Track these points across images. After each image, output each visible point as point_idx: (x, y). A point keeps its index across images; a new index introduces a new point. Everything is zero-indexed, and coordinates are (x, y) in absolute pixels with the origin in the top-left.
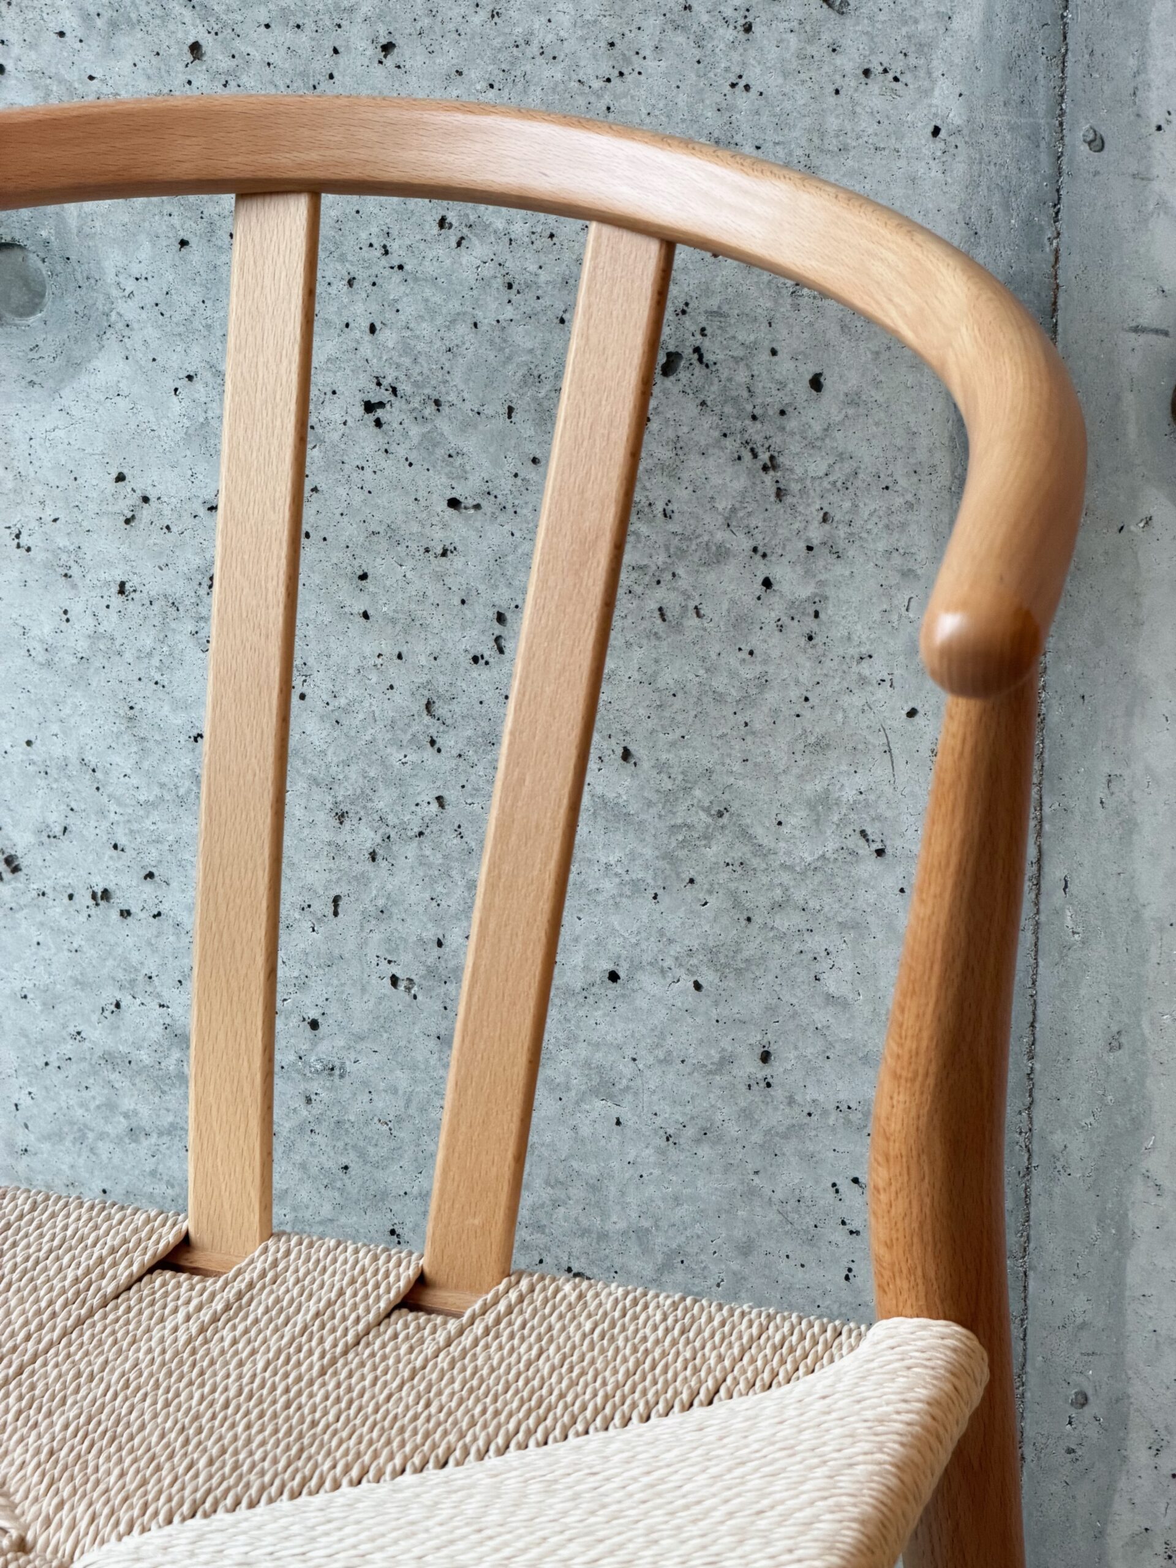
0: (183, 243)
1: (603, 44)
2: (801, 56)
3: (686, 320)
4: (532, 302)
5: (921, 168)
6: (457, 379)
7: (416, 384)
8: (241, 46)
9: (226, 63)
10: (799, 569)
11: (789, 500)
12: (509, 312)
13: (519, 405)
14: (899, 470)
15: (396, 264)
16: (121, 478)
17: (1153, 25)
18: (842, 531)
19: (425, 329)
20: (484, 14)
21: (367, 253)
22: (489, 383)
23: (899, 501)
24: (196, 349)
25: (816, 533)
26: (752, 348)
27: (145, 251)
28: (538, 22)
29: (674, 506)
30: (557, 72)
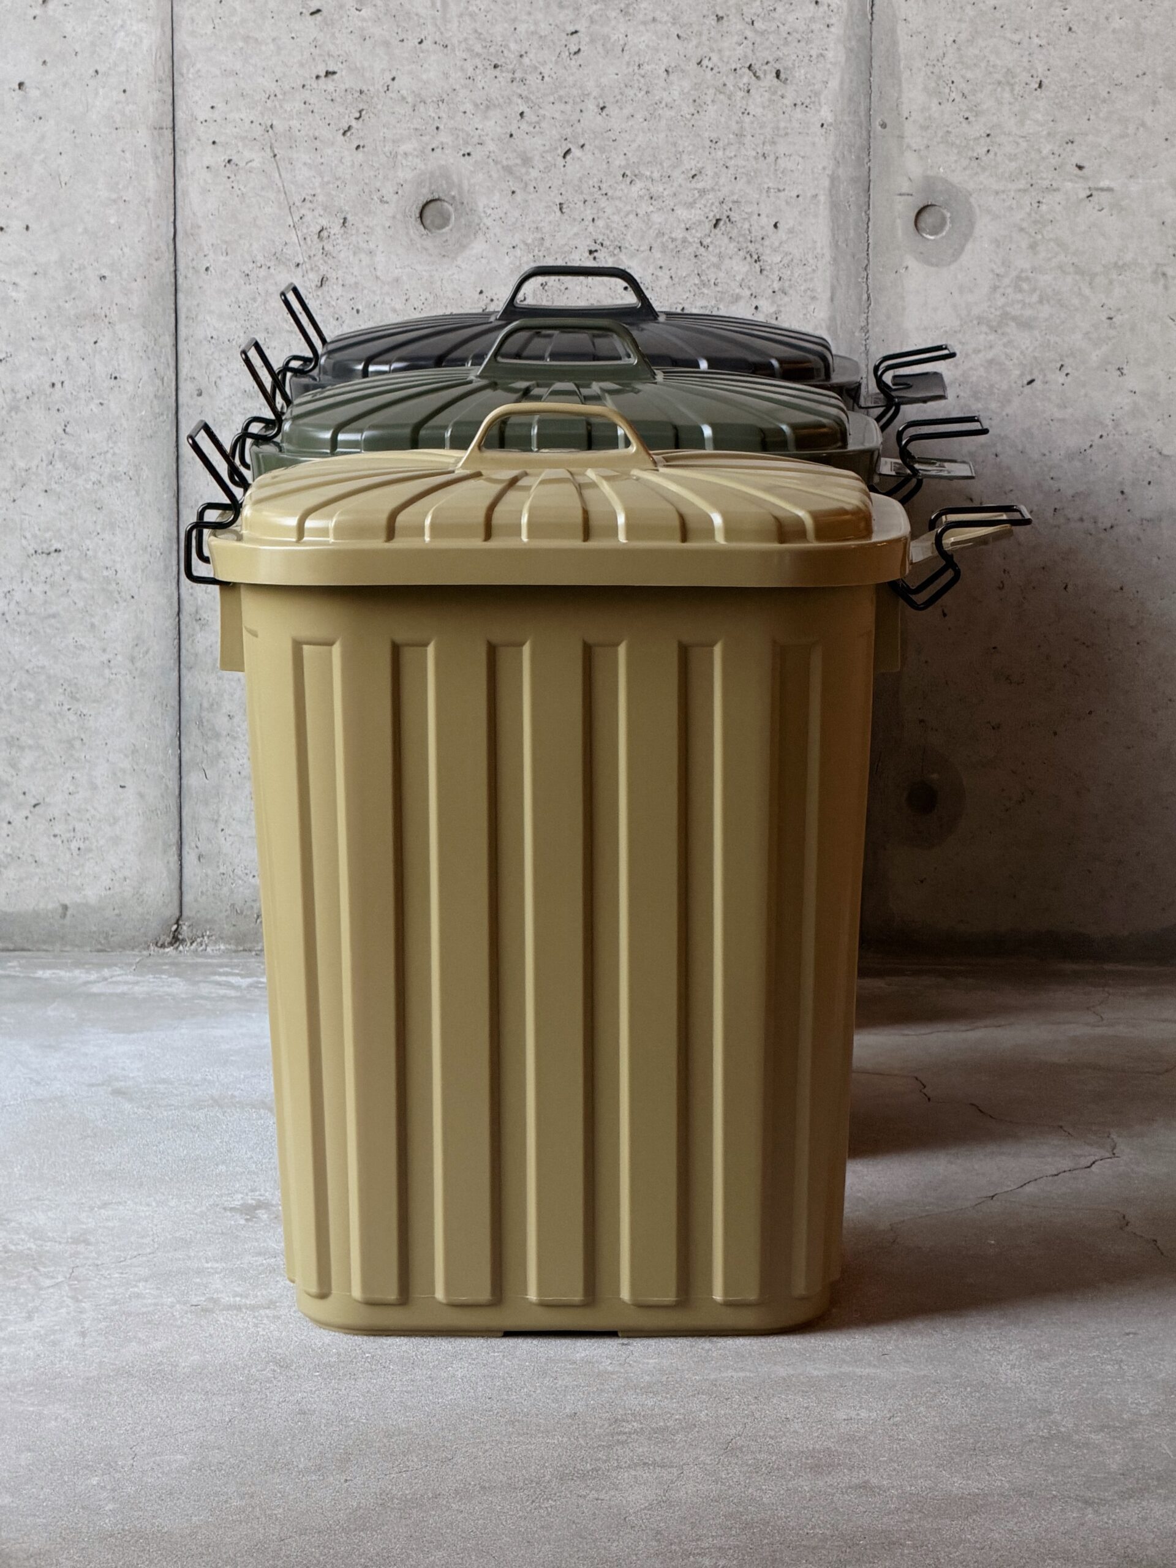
0: (513, 192)
1: (691, 101)
2: (770, 100)
3: (724, 206)
4: (661, 203)
5: (817, 140)
6: (629, 237)
7: (612, 241)
8: (542, 112)
9: (534, 119)
10: (770, 300)
11: (765, 273)
12: (651, 208)
13: (655, 246)
14: (810, 256)
15: (604, 192)
16: (481, 292)
17: (903, 80)
18: (787, 284)
19: (616, 218)
20: (643, 93)
21: (592, 190)
22: (642, 238)
23: (810, 269)
24: (517, 235)
25: (776, 286)
26: (750, 214)
27: (497, 195)
28: (665, 94)
29: (719, 280)
30: (673, 113)
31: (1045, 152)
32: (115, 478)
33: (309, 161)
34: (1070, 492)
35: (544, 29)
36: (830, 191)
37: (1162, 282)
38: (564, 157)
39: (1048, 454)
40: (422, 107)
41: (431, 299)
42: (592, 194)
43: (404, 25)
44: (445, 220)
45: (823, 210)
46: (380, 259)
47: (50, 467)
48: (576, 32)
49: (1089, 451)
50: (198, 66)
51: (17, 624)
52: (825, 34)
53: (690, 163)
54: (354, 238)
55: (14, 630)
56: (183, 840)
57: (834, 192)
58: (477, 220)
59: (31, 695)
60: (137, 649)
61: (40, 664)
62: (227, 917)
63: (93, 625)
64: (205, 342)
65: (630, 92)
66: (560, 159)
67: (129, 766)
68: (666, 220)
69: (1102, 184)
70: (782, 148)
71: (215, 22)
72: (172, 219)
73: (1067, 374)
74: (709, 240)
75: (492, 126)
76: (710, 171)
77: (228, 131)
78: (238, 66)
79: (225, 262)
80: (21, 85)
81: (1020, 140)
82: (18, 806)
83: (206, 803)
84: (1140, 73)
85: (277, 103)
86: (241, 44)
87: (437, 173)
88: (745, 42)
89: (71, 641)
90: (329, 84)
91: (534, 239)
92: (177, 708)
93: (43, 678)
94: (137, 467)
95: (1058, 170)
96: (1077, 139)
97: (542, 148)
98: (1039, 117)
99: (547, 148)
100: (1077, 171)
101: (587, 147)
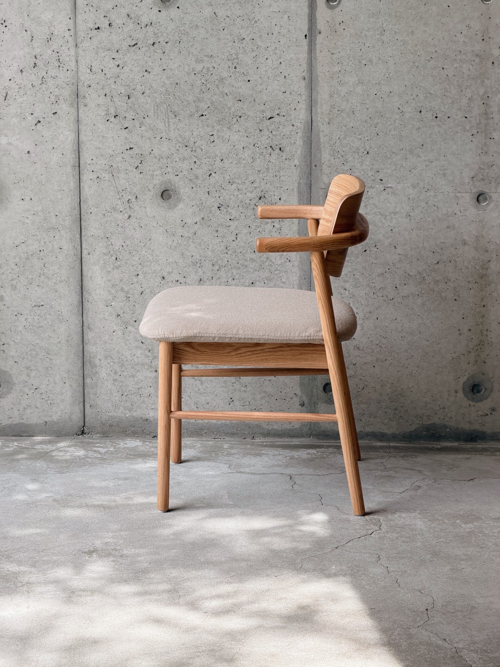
31: (369, 175)
32: (61, 281)
33: (125, 177)
34: (378, 287)
35: (202, 134)
36: (298, 187)
37: (409, 218)
38: (209, 176)
39: (371, 274)
40: (162, 160)
41: (165, 223)
42: (219, 188)
43: (156, 132)
44: (170, 197)
45: (296, 193)
46: (148, 209)
47: (40, 278)
48: (213, 135)
49: (385, 274)
50: (87, 146)
51: (29, 329)
52: (296, 135)
53: (251, 178)
54: (139, 203)
55: (28, 331)
56: (85, 401)
57: (299, 188)
58: (180, 197)
59: (34, 353)
60: (69, 338)
61: (37, 342)
62: (100, 425)
63: (54, 330)
64: (91, 237)
65: (231, 155)
66: (208, 177)
67: (67, 376)
68: (243, 197)
69: (388, 186)
70: (282, 174)
71: (93, 131)
72: (79, 196)
73: (377, 248)
74: (258, 204)
75: (185, 166)
76: (258, 181)
77: (97, 167)
78: (100, 146)
79: (97, 210)
80: (28, 152)
81: (361, 171)
82: (30, 389)
83: (93, 389)
84: (401, 149)
85: (114, 158)
86: (101, 139)
87: (167, 181)
88: (269, 138)
89: (47, 335)
90: (131, 152)
91: (200, 203)
92: (82, 356)
93: (38, 347)
94: (68, 278)
95: (374, 181)
96: (380, 171)
97: (202, 173)
98: (367, 163)
99: (203, 173)
100: (380, 181)
101: (217, 173)
